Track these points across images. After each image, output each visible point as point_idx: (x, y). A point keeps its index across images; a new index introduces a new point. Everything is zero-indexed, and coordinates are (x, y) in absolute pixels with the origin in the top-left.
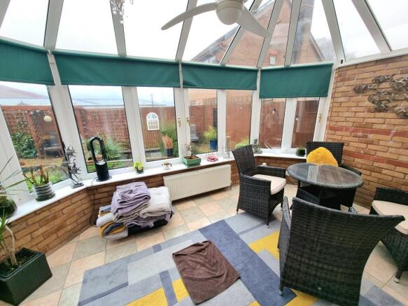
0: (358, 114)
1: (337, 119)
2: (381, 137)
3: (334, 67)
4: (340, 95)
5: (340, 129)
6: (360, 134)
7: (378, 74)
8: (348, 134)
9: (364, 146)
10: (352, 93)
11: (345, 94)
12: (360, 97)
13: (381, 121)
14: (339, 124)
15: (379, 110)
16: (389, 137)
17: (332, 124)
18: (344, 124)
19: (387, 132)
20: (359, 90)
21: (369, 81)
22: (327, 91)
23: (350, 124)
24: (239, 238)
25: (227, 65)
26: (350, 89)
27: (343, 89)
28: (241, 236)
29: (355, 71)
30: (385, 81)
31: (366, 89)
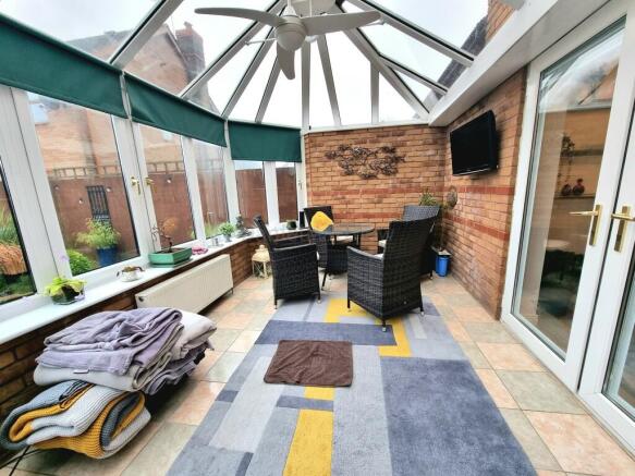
0: (334, 179)
1: (317, 184)
2: (354, 196)
3: (303, 133)
4: (315, 160)
5: (323, 194)
6: (339, 196)
7: (341, 143)
8: (330, 197)
9: (344, 206)
10: (325, 159)
11: (319, 159)
12: (332, 162)
13: (351, 183)
14: (321, 189)
15: (349, 174)
16: (358, 196)
17: (315, 189)
18: (325, 188)
19: (357, 192)
20: (331, 156)
21: (336, 148)
22: (300, 157)
23: (330, 189)
24: (309, 323)
25: (190, 101)
26: (323, 155)
27: (317, 154)
28: (308, 321)
29: (323, 138)
30: (347, 149)
31: (335, 155)
